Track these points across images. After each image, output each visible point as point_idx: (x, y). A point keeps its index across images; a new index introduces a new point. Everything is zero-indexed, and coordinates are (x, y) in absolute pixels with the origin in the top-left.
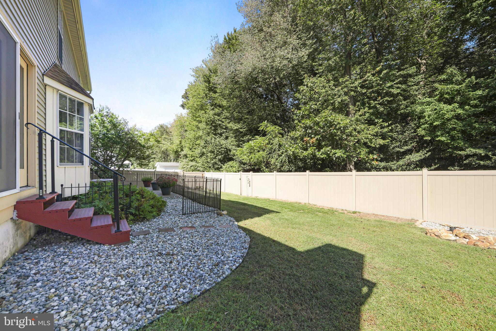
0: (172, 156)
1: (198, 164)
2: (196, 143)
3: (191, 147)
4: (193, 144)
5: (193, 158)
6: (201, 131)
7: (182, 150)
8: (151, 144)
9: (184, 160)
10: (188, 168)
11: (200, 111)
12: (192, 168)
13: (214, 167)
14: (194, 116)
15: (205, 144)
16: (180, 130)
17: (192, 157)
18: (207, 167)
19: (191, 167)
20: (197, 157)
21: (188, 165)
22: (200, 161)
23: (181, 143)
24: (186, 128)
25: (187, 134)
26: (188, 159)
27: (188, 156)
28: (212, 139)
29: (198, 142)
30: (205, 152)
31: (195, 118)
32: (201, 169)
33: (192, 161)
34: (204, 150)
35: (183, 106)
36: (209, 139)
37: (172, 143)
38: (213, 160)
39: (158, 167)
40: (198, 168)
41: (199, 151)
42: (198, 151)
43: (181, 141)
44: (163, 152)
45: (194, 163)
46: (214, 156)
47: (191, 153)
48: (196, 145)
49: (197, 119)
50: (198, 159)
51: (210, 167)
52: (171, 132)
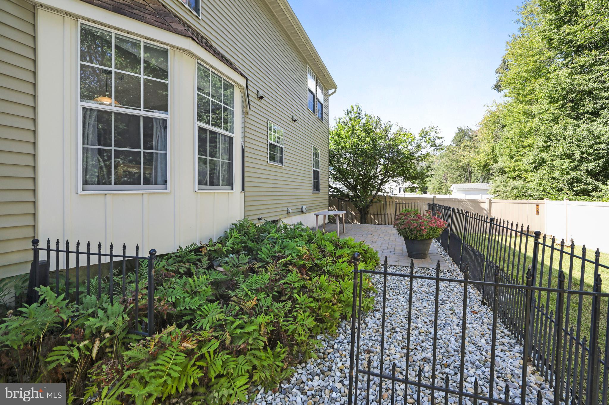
0: (477, 173)
1: (528, 185)
2: (525, 144)
3: (512, 153)
4: (517, 148)
5: (517, 173)
6: (537, 120)
7: (496, 162)
8: (424, 152)
9: (499, 178)
10: (505, 191)
11: (533, 81)
12: (515, 191)
13: (571, 187)
14: (519, 94)
15: (545, 142)
16: (493, 128)
17: (514, 171)
18: (552, 188)
19: (513, 189)
20: (526, 171)
21: (506, 186)
22: (532, 179)
23: (493, 151)
24: (502, 122)
25: (506, 133)
26: (505, 176)
27: (507, 170)
28: (565, 129)
29: (530, 141)
30: (546, 159)
31: (521, 98)
32: (537, 194)
33: (514, 178)
34: (544, 155)
35: (497, 87)
36: (557, 129)
37: (477, 153)
38: (568, 174)
39: (455, 191)
40: (530, 192)
41: (532, 158)
42: (529, 158)
43: (493, 149)
44: (464, 169)
45: (519, 183)
46: (572, 166)
47: (512, 164)
48: (525, 147)
49: (527, 99)
50: (528, 175)
51: (560, 190)
52: (476, 136)
